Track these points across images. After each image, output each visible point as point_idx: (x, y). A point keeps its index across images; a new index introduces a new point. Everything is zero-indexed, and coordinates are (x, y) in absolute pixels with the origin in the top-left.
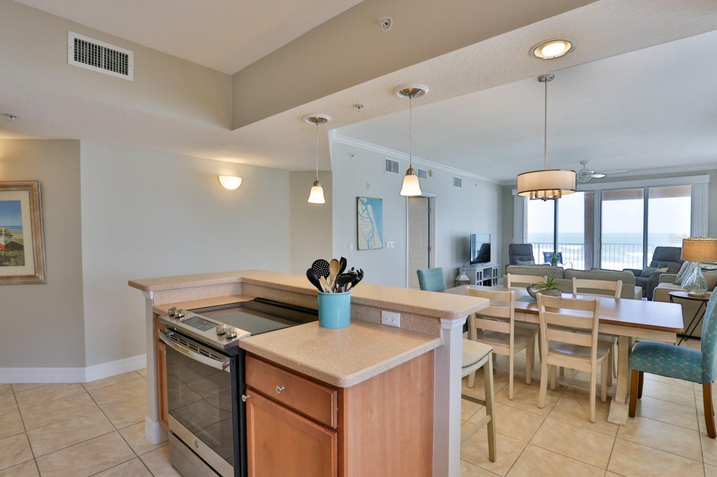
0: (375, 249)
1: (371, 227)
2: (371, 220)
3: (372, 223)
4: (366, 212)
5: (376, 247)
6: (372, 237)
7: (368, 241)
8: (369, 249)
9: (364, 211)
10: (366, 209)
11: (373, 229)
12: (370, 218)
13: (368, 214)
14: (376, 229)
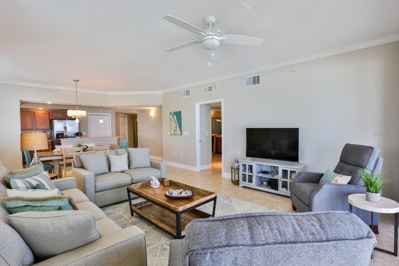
0: (177, 135)
1: (175, 125)
2: (176, 122)
3: (176, 123)
4: (173, 118)
5: (178, 134)
6: (176, 130)
7: (174, 131)
8: (175, 135)
9: (172, 118)
10: (173, 117)
11: (176, 125)
12: (175, 121)
13: (174, 119)
14: (178, 126)
